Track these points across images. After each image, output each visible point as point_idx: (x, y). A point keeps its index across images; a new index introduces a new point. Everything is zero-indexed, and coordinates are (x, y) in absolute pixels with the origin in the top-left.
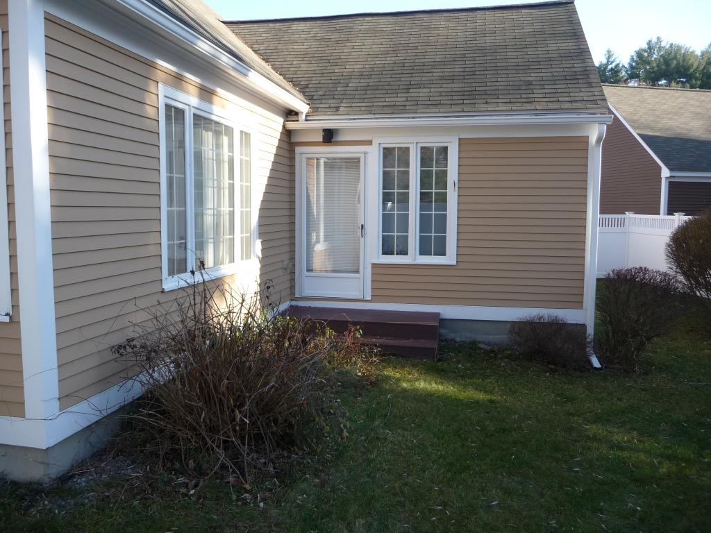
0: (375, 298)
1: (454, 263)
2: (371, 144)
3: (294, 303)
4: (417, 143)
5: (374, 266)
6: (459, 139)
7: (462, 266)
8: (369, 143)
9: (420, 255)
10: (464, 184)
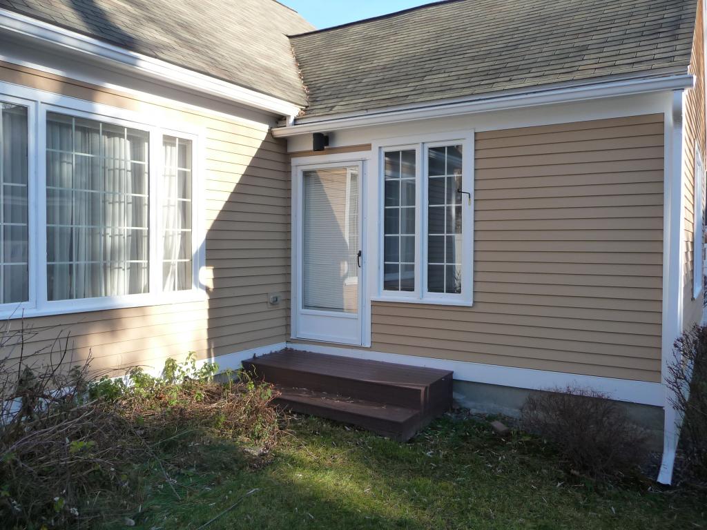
0: (376, 345)
1: (470, 303)
2: (370, 149)
3: (290, 346)
4: (423, 143)
5: (375, 304)
6: (475, 133)
7: (480, 308)
8: (367, 147)
9: (429, 291)
10: (481, 195)
